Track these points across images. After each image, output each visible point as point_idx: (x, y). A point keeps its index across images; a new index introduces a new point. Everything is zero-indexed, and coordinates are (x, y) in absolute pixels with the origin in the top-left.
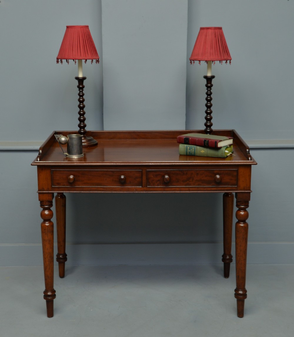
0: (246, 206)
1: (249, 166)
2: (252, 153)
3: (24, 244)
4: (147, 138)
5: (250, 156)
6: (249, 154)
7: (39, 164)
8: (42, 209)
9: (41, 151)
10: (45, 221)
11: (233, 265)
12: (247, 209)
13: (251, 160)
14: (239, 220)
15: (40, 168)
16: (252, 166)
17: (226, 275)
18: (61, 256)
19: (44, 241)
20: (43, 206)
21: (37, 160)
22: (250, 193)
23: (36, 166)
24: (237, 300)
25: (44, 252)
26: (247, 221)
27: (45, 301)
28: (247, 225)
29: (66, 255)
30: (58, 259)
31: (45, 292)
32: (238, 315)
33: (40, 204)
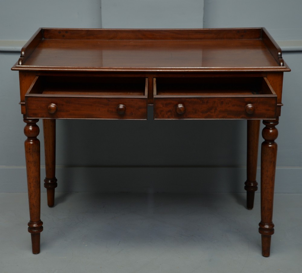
0: (274, 123)
1: (280, 74)
2: (285, 57)
3: (5, 166)
4: (155, 39)
5: (283, 61)
6: (282, 58)
7: (21, 69)
8: (26, 124)
9: (23, 53)
10: (29, 138)
11: (257, 195)
12: (276, 127)
13: (283, 65)
14: (265, 140)
15: (23, 74)
16: (284, 73)
17: (250, 205)
18: (50, 181)
19: (28, 162)
20: (27, 121)
21: (19, 64)
22: (280, 106)
23: (18, 71)
24: (262, 236)
25: (28, 176)
26: (276, 141)
27: (30, 234)
28: (276, 146)
29: (56, 180)
30: (46, 185)
31: (30, 224)
32: (262, 254)
33: (23, 119)
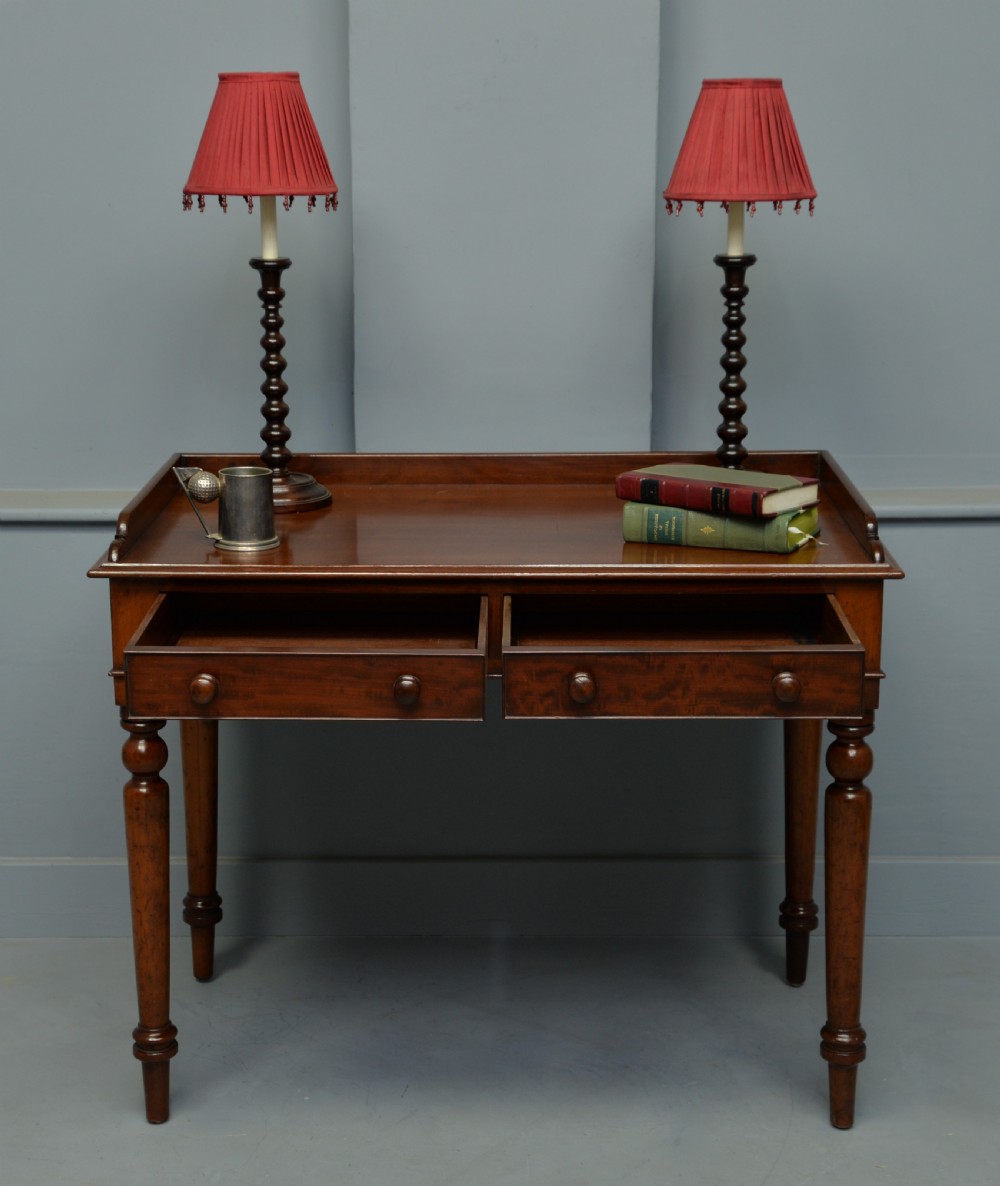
0: (862, 729)
1: (875, 584)
2: (885, 535)
3: (69, 858)
4: (510, 481)
5: (881, 549)
6: (877, 538)
7: (116, 573)
8: (127, 735)
9: (123, 527)
10: (138, 777)
11: (817, 940)
12: (867, 739)
13: (882, 560)
14: (837, 779)
15: (121, 586)
16: (886, 582)
17: (795, 975)
18: (199, 905)
19: (133, 848)
20: (131, 725)
21: (110, 560)
22: (877, 680)
23: (108, 579)
24: (830, 1066)
25: (134, 889)
26: (866, 782)
27: (138, 1064)
28: (868, 796)
29: (219, 900)
30: (190, 915)
31: (140, 1034)
32: (832, 1120)
33: (120, 719)
